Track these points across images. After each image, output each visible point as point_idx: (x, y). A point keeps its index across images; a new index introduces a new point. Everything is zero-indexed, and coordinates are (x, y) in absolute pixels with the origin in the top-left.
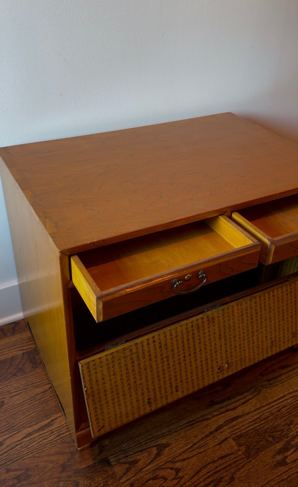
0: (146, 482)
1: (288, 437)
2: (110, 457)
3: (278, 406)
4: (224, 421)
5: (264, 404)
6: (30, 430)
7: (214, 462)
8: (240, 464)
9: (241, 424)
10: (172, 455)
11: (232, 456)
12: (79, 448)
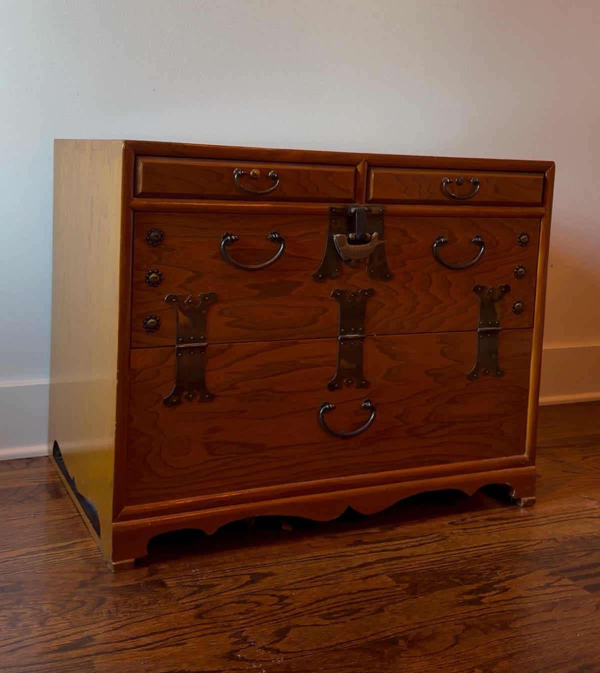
0: (224, 605)
1: (489, 580)
2: (166, 580)
3: (476, 552)
4: (376, 559)
5: (453, 549)
6: (33, 549)
7: (350, 594)
8: (396, 598)
9: (408, 564)
10: (277, 584)
11: (385, 591)
12: (115, 562)
